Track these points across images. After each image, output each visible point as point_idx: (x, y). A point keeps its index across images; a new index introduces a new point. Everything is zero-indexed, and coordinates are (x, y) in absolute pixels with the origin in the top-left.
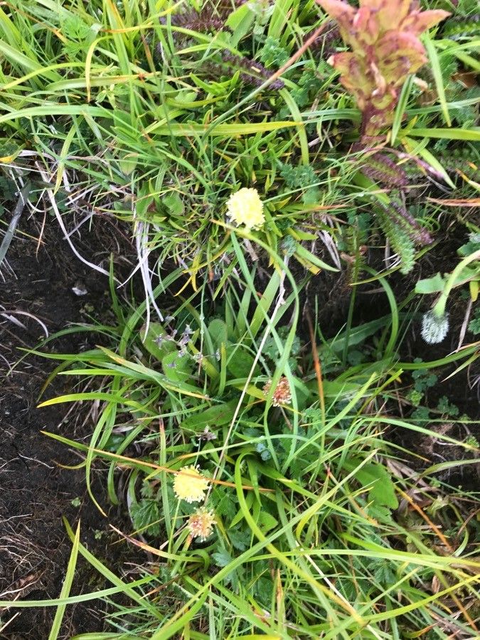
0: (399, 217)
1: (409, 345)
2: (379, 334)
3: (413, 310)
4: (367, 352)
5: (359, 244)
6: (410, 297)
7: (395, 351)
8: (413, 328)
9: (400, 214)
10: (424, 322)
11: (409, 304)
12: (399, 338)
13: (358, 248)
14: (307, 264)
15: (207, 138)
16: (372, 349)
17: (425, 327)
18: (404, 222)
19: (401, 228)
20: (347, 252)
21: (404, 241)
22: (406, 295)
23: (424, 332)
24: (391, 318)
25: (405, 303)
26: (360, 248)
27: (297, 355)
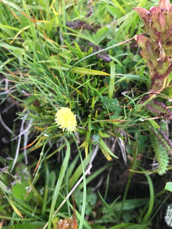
0: (163, 140)
1: (158, 219)
2: (143, 207)
3: (164, 199)
4: (134, 216)
5: (139, 153)
6: (163, 192)
7: (149, 220)
8: (161, 210)
9: (164, 138)
10: (167, 211)
11: (162, 195)
12: (153, 213)
13: (138, 154)
14: (106, 153)
15: (69, 73)
16: (137, 215)
17: (168, 214)
18: (166, 143)
19: (163, 146)
20: (131, 155)
21: (164, 154)
22: (161, 190)
23: (167, 217)
24: (149, 200)
25: (159, 194)
26: (139, 155)
27: (93, 206)
